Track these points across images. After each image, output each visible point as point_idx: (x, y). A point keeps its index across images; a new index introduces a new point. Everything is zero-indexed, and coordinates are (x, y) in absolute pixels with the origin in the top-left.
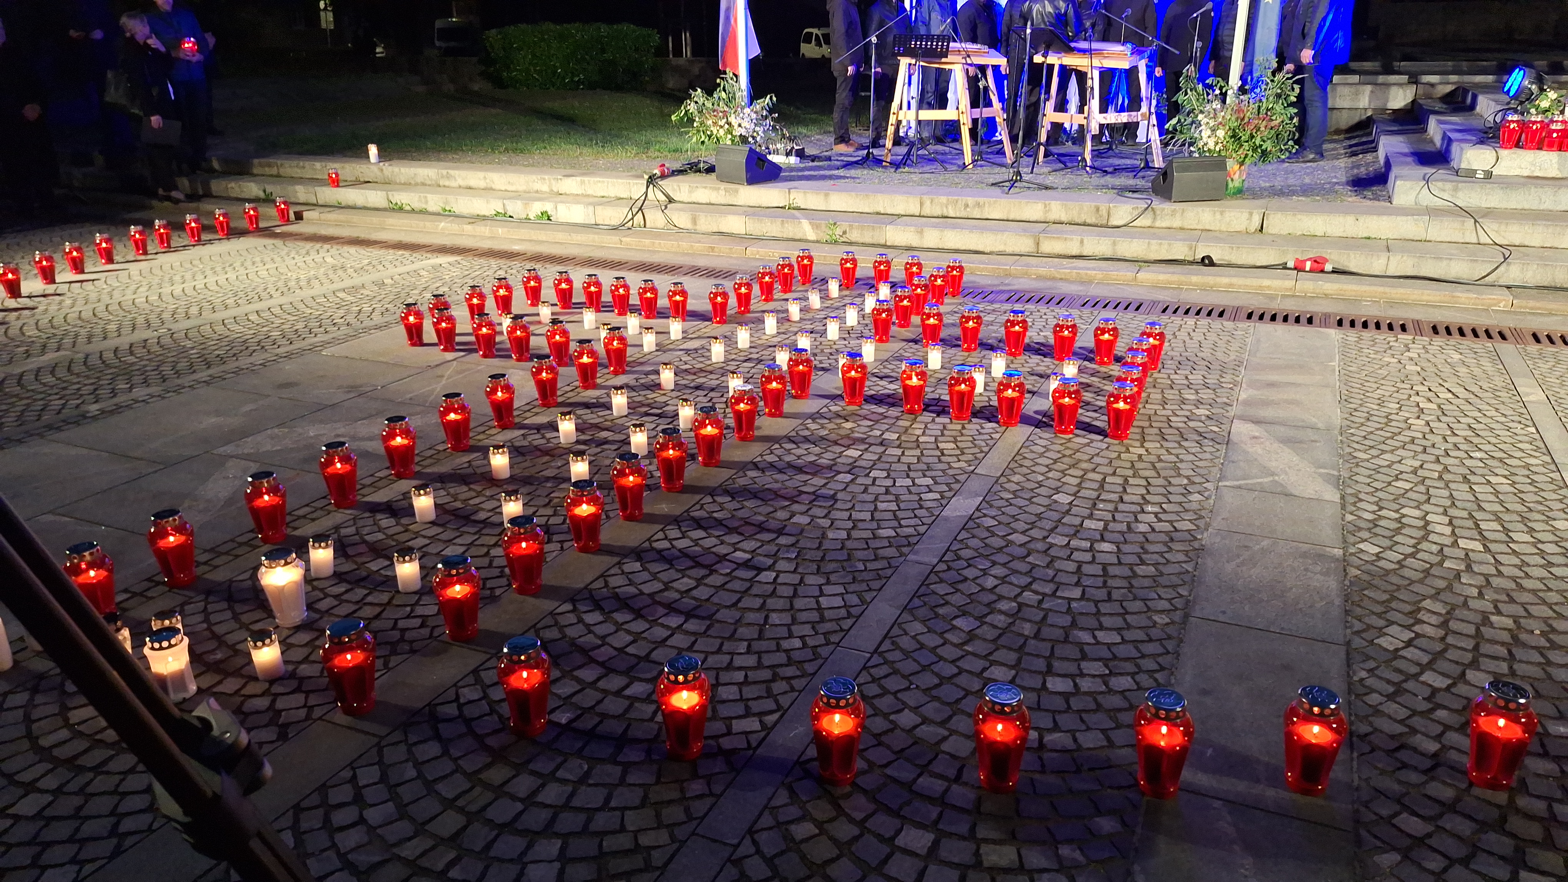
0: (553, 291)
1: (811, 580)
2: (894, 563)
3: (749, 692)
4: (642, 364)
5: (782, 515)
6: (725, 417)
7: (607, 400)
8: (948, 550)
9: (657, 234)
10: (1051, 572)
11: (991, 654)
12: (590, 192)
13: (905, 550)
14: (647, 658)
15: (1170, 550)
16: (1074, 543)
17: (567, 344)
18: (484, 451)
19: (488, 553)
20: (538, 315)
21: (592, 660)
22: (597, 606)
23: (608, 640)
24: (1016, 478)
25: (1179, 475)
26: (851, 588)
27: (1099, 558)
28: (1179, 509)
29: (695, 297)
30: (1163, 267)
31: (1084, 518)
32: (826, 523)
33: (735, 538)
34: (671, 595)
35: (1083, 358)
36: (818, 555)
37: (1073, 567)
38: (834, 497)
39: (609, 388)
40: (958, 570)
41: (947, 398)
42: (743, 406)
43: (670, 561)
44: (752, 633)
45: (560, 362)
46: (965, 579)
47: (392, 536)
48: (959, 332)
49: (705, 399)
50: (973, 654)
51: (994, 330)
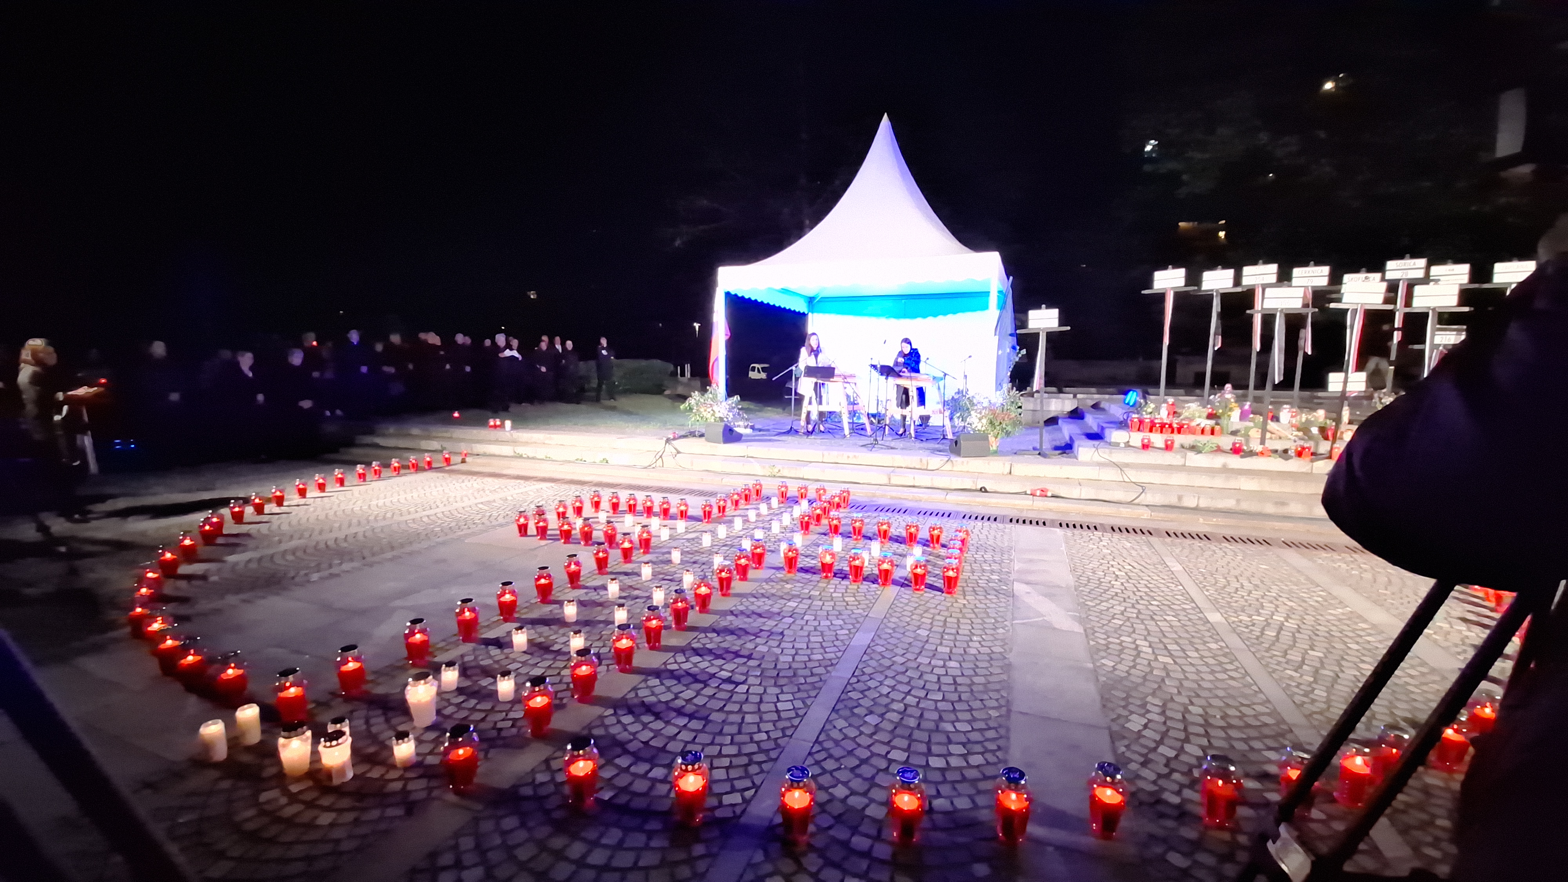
0: (608, 504)
1: (771, 691)
2: (823, 678)
3: (734, 774)
4: (661, 548)
5: (750, 646)
6: (712, 582)
7: (639, 570)
8: (856, 669)
9: (670, 471)
10: (922, 683)
11: (891, 741)
13: (829, 668)
14: (664, 749)
15: (992, 665)
16: (933, 662)
17: (615, 535)
18: (560, 603)
19: (559, 674)
20: (598, 518)
21: (627, 752)
22: (630, 712)
23: (638, 736)
24: (894, 619)
25: (989, 617)
26: (798, 695)
27: (950, 672)
28: (992, 638)
29: (693, 508)
30: (960, 493)
31: (937, 645)
32: (778, 651)
33: (720, 662)
34: (679, 703)
35: (924, 545)
36: (775, 673)
37: (935, 679)
38: (782, 633)
39: (641, 562)
40: (864, 682)
41: (848, 569)
42: (723, 574)
43: (678, 679)
44: (734, 729)
45: (611, 547)
46: (869, 688)
47: (497, 662)
48: (851, 529)
49: (700, 570)
50: (879, 741)
51: (871, 528)
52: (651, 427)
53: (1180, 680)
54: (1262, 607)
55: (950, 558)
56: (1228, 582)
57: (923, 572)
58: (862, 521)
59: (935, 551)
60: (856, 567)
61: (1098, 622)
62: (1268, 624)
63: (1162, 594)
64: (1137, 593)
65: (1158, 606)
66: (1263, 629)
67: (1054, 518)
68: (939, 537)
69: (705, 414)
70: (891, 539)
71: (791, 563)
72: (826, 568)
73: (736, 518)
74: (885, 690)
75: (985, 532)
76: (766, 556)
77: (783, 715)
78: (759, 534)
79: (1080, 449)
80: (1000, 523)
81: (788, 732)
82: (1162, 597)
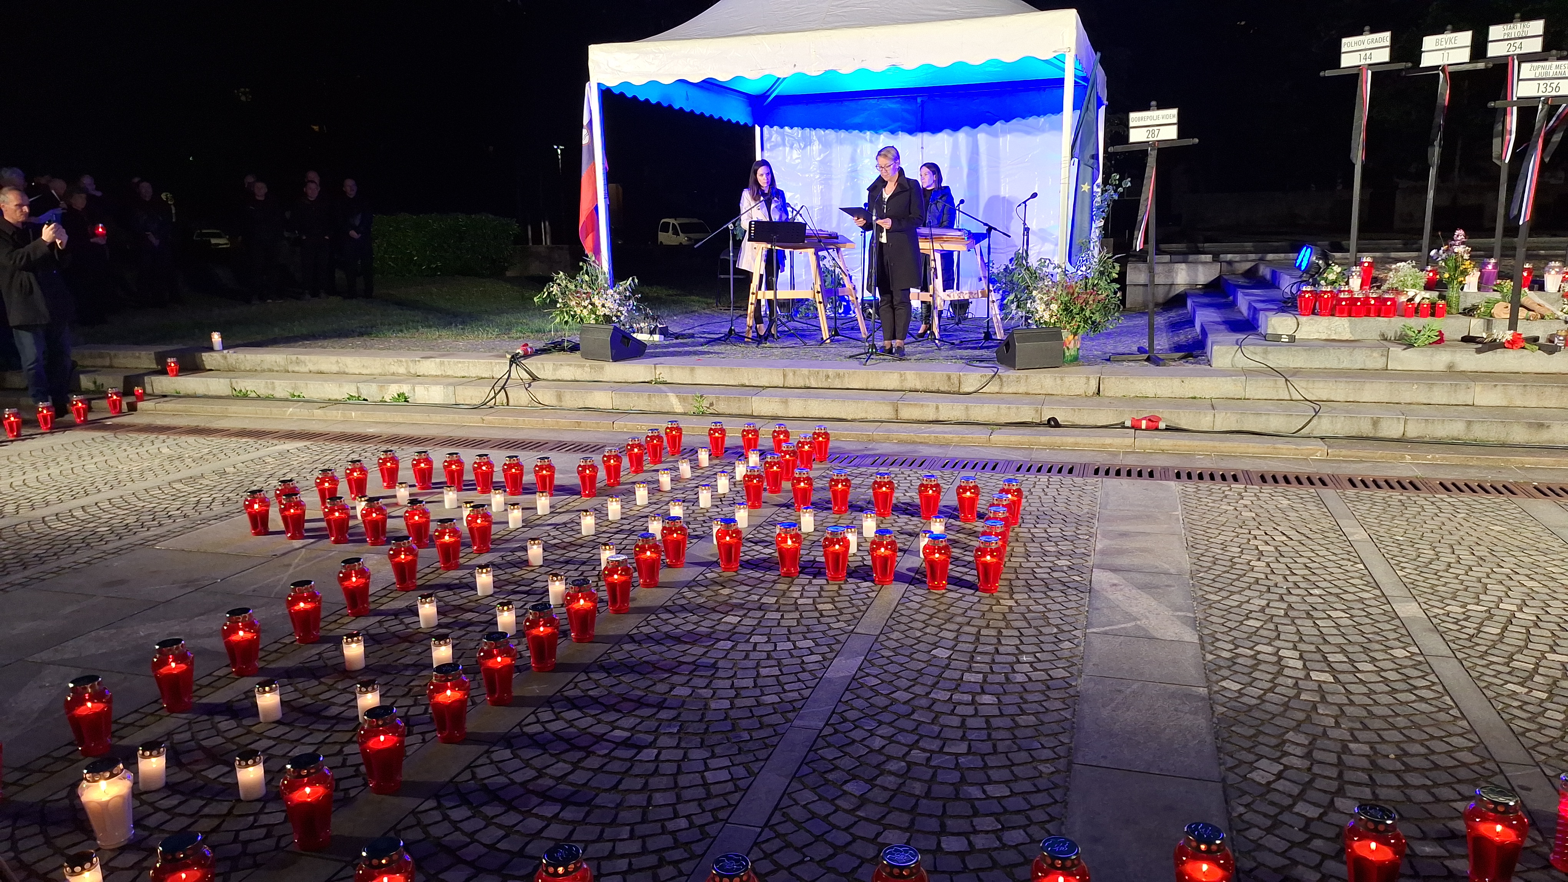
0: (412, 472)
1: (694, 754)
2: (780, 730)
4: (507, 541)
5: (661, 688)
6: (598, 590)
7: (471, 580)
8: (833, 712)
9: (520, 411)
10: (937, 728)
11: (884, 817)
12: (450, 373)
13: (791, 715)
14: (521, 852)
15: (1048, 698)
16: (956, 697)
17: (426, 524)
18: (337, 641)
19: (341, 751)
20: (395, 496)
21: (460, 860)
22: (464, 800)
24: (895, 635)
25: (1049, 624)
26: (739, 759)
27: (982, 710)
28: (1051, 657)
29: (562, 472)
30: (1010, 428)
31: (966, 674)
32: (708, 693)
33: (612, 716)
34: (546, 782)
35: (951, 516)
36: (702, 727)
37: (957, 722)
38: (714, 666)
39: (473, 567)
40: (845, 733)
41: (823, 559)
42: (617, 578)
43: (543, 746)
46: (853, 742)
48: (829, 495)
49: (576, 574)
50: (866, 819)
51: (862, 491)
52: (483, 336)
53: (1340, 706)
55: (990, 535)
57: (944, 558)
58: (848, 481)
59: (968, 526)
60: (837, 556)
61: (1222, 624)
62: (1491, 617)
63: (1329, 577)
65: (1320, 596)
66: (1481, 624)
67: (1166, 464)
68: (972, 502)
69: (577, 310)
70: (895, 508)
71: (729, 553)
72: (788, 559)
73: (637, 487)
74: (877, 743)
75: (1051, 492)
76: (687, 545)
77: (714, 789)
78: (676, 511)
79: (1215, 347)
80: (1078, 476)
81: (722, 815)
82: (1330, 582)
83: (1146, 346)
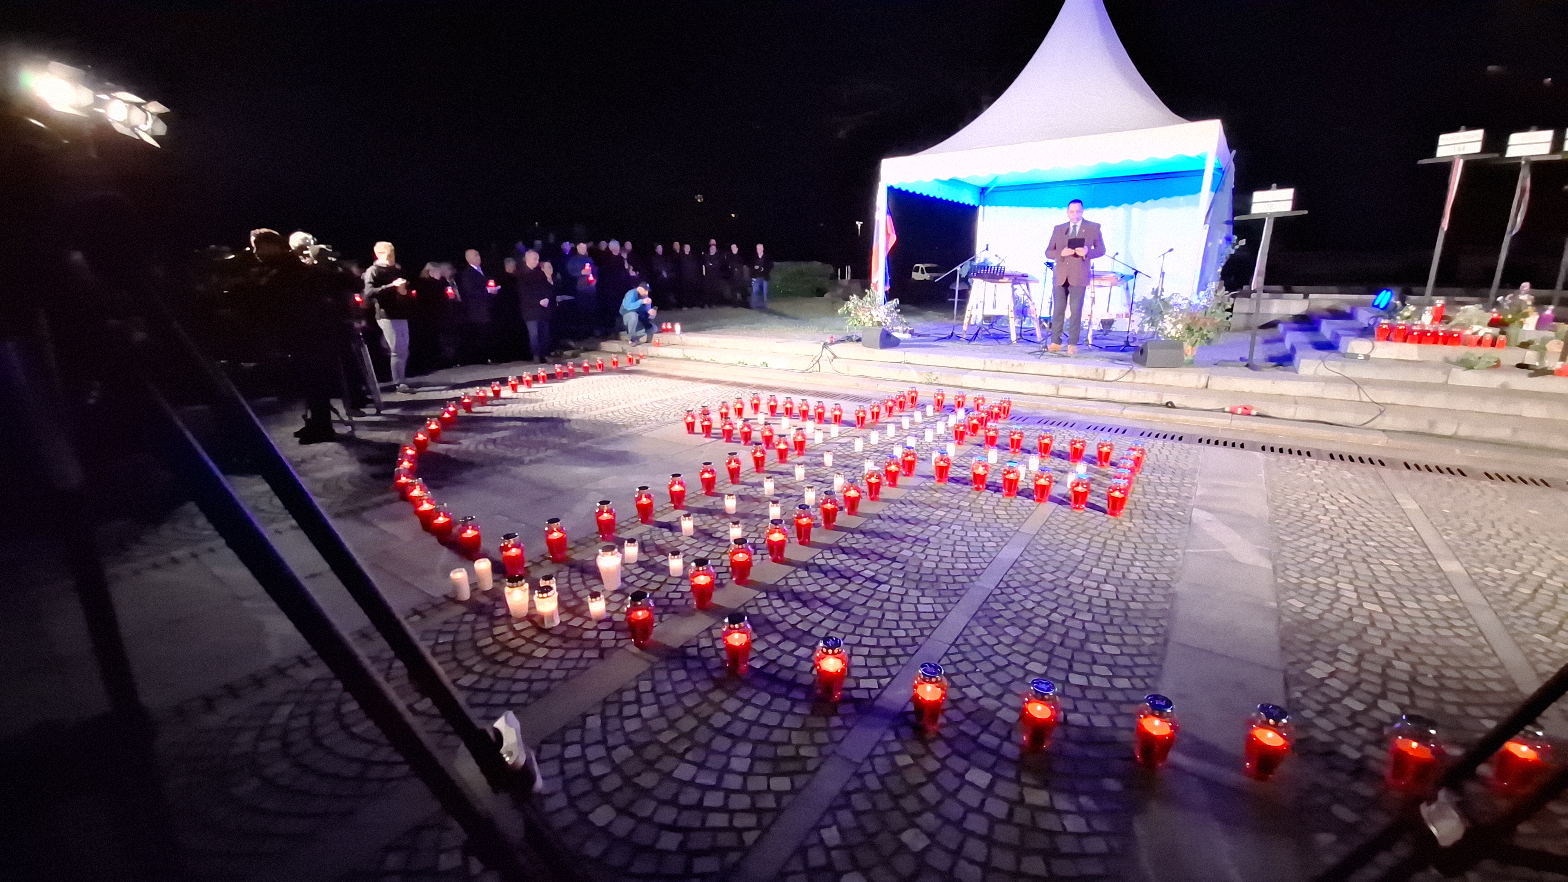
0: (767, 406)
1: (912, 592)
2: (966, 586)
3: (871, 662)
4: (814, 450)
5: (895, 549)
6: (862, 486)
7: (793, 471)
8: (1001, 581)
9: (826, 375)
10: (1070, 602)
11: (1030, 653)
12: (790, 352)
13: (973, 578)
14: (809, 633)
15: (1153, 593)
16: (1086, 583)
17: (772, 437)
18: (722, 496)
20: (757, 419)
21: (777, 631)
22: (781, 596)
23: (787, 618)
24: (1046, 537)
25: (1157, 542)
26: (939, 600)
27: (1104, 594)
28: (1157, 565)
29: (847, 413)
30: (1137, 407)
31: (1092, 567)
32: (922, 556)
33: (865, 561)
34: (825, 594)
35: (1090, 462)
36: (917, 577)
37: (1086, 600)
38: (928, 540)
39: (794, 463)
40: (1008, 595)
41: (1001, 482)
42: (873, 480)
43: (826, 574)
44: (874, 623)
45: (767, 448)
46: (1013, 601)
47: (668, 542)
48: (1008, 441)
49: (850, 474)
50: (1018, 652)
51: (1031, 441)
52: (809, 331)
53: (1387, 632)
54: (1521, 559)
55: (1119, 478)
56: (1480, 528)
57: (1085, 490)
58: (1021, 433)
59: (1102, 469)
60: (1011, 481)
61: (1293, 559)
62: (1524, 580)
63: (1384, 535)
64: (1351, 532)
65: (1374, 547)
67: (1254, 440)
68: (1108, 454)
69: (862, 318)
70: (1052, 453)
71: (942, 472)
72: (979, 479)
73: (888, 425)
74: (1029, 605)
75: (1165, 452)
76: (916, 464)
77: (922, 616)
78: (911, 442)
79: (1302, 360)
80: (1186, 443)
81: (926, 633)
82: (1383, 537)
83: (1247, 356)
